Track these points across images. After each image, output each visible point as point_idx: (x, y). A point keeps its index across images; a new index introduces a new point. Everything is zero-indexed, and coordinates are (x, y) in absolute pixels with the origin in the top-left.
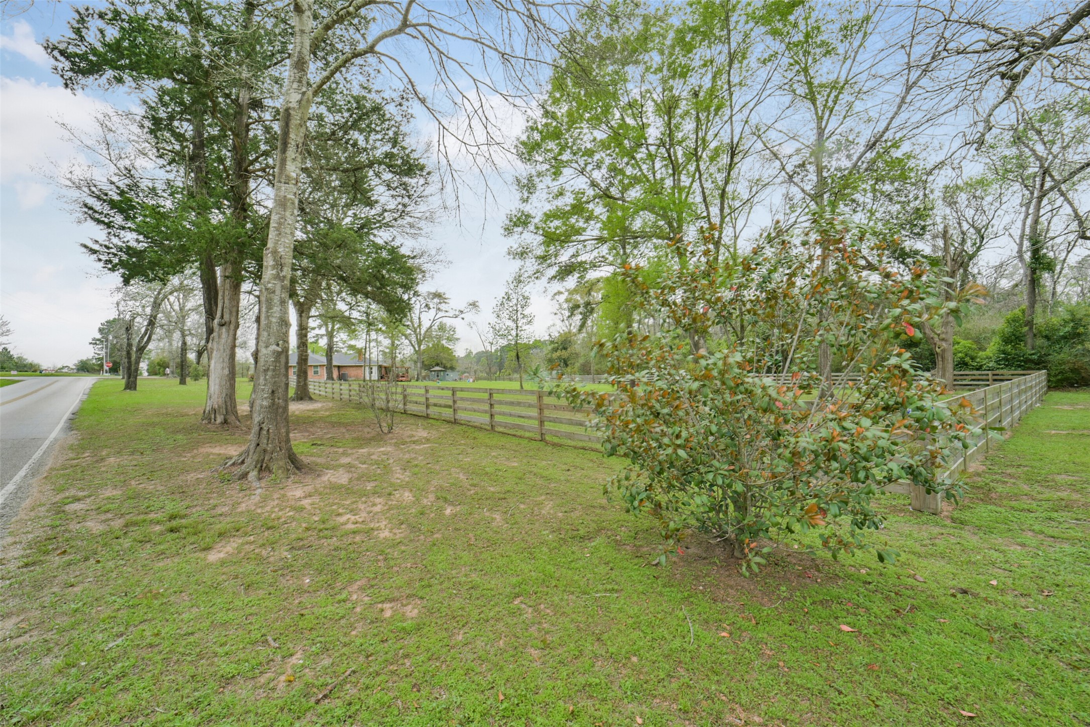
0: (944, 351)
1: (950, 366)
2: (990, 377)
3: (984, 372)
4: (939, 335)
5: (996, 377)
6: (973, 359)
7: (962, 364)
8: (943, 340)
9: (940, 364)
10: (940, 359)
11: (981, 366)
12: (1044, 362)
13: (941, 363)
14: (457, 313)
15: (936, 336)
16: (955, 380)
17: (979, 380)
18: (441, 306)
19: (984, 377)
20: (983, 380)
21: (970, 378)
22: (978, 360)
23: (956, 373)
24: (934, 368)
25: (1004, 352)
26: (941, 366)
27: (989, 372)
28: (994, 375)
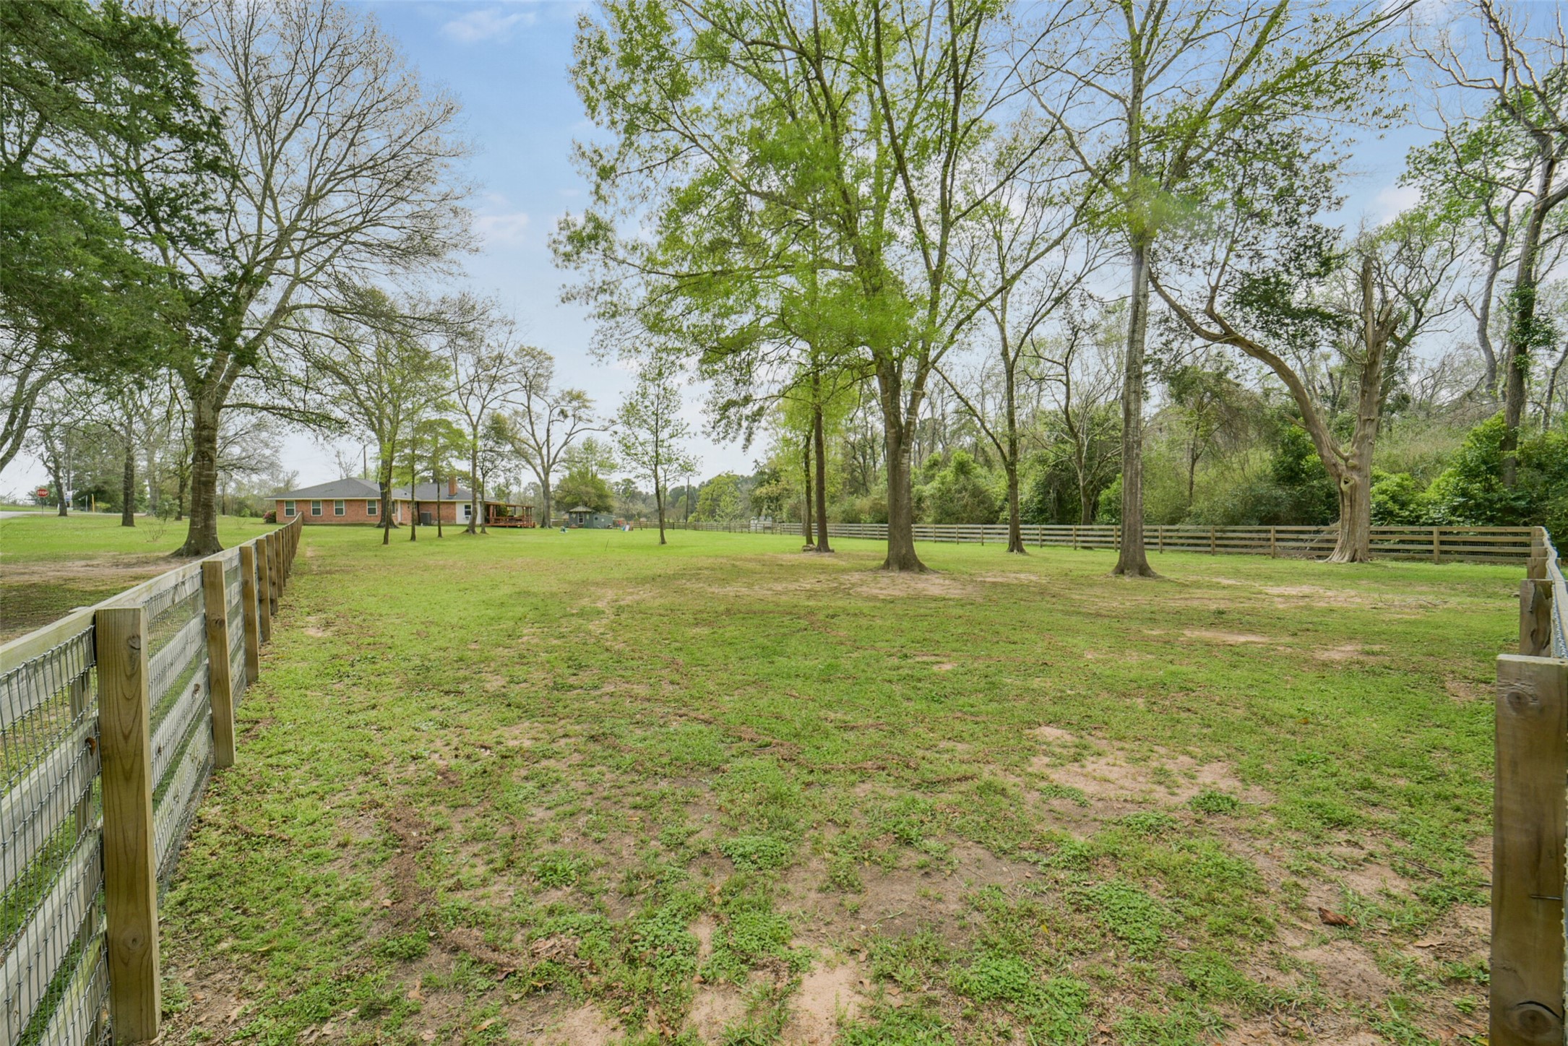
0: (1354, 488)
1: (1364, 517)
2: (1435, 537)
3: (1424, 529)
4: (1346, 460)
5: (1444, 538)
6: (1403, 505)
7: (1383, 514)
8: (1354, 468)
9: (1346, 511)
10: (1347, 502)
11: (1418, 517)
12: (1535, 511)
13: (1348, 510)
14: (607, 424)
15: (1342, 462)
16: (1371, 541)
17: (1412, 542)
18: (582, 413)
19: (1422, 537)
20: (1420, 543)
21: (1397, 538)
22: (1412, 506)
23: (1373, 528)
24: (1335, 520)
25: (1464, 493)
26: (1347, 516)
27: (1434, 529)
28: (1442, 533)
